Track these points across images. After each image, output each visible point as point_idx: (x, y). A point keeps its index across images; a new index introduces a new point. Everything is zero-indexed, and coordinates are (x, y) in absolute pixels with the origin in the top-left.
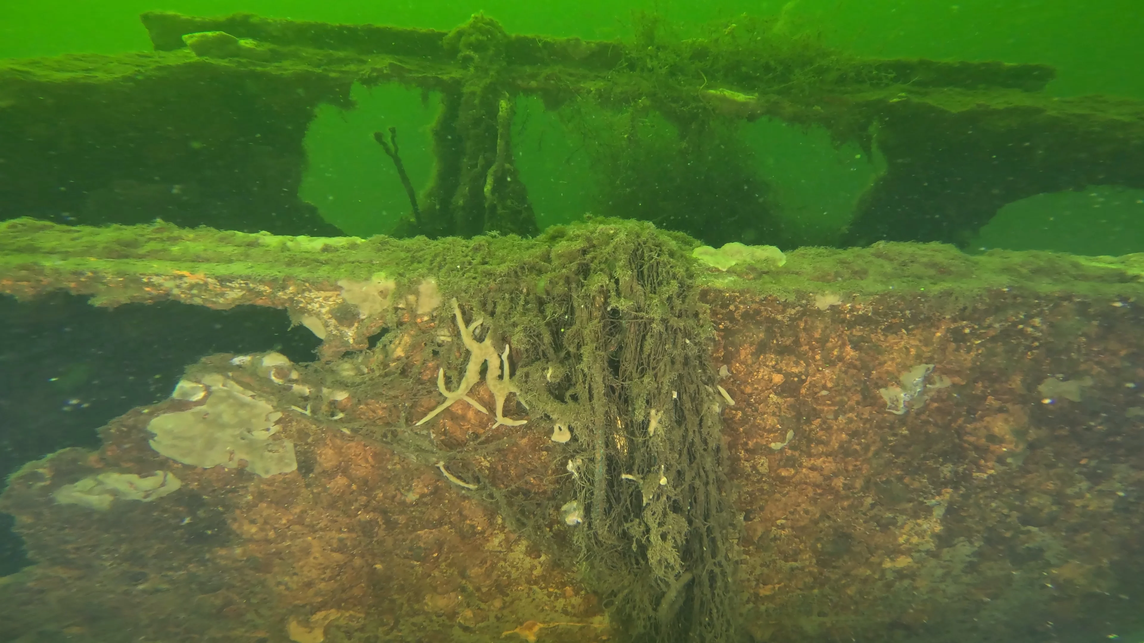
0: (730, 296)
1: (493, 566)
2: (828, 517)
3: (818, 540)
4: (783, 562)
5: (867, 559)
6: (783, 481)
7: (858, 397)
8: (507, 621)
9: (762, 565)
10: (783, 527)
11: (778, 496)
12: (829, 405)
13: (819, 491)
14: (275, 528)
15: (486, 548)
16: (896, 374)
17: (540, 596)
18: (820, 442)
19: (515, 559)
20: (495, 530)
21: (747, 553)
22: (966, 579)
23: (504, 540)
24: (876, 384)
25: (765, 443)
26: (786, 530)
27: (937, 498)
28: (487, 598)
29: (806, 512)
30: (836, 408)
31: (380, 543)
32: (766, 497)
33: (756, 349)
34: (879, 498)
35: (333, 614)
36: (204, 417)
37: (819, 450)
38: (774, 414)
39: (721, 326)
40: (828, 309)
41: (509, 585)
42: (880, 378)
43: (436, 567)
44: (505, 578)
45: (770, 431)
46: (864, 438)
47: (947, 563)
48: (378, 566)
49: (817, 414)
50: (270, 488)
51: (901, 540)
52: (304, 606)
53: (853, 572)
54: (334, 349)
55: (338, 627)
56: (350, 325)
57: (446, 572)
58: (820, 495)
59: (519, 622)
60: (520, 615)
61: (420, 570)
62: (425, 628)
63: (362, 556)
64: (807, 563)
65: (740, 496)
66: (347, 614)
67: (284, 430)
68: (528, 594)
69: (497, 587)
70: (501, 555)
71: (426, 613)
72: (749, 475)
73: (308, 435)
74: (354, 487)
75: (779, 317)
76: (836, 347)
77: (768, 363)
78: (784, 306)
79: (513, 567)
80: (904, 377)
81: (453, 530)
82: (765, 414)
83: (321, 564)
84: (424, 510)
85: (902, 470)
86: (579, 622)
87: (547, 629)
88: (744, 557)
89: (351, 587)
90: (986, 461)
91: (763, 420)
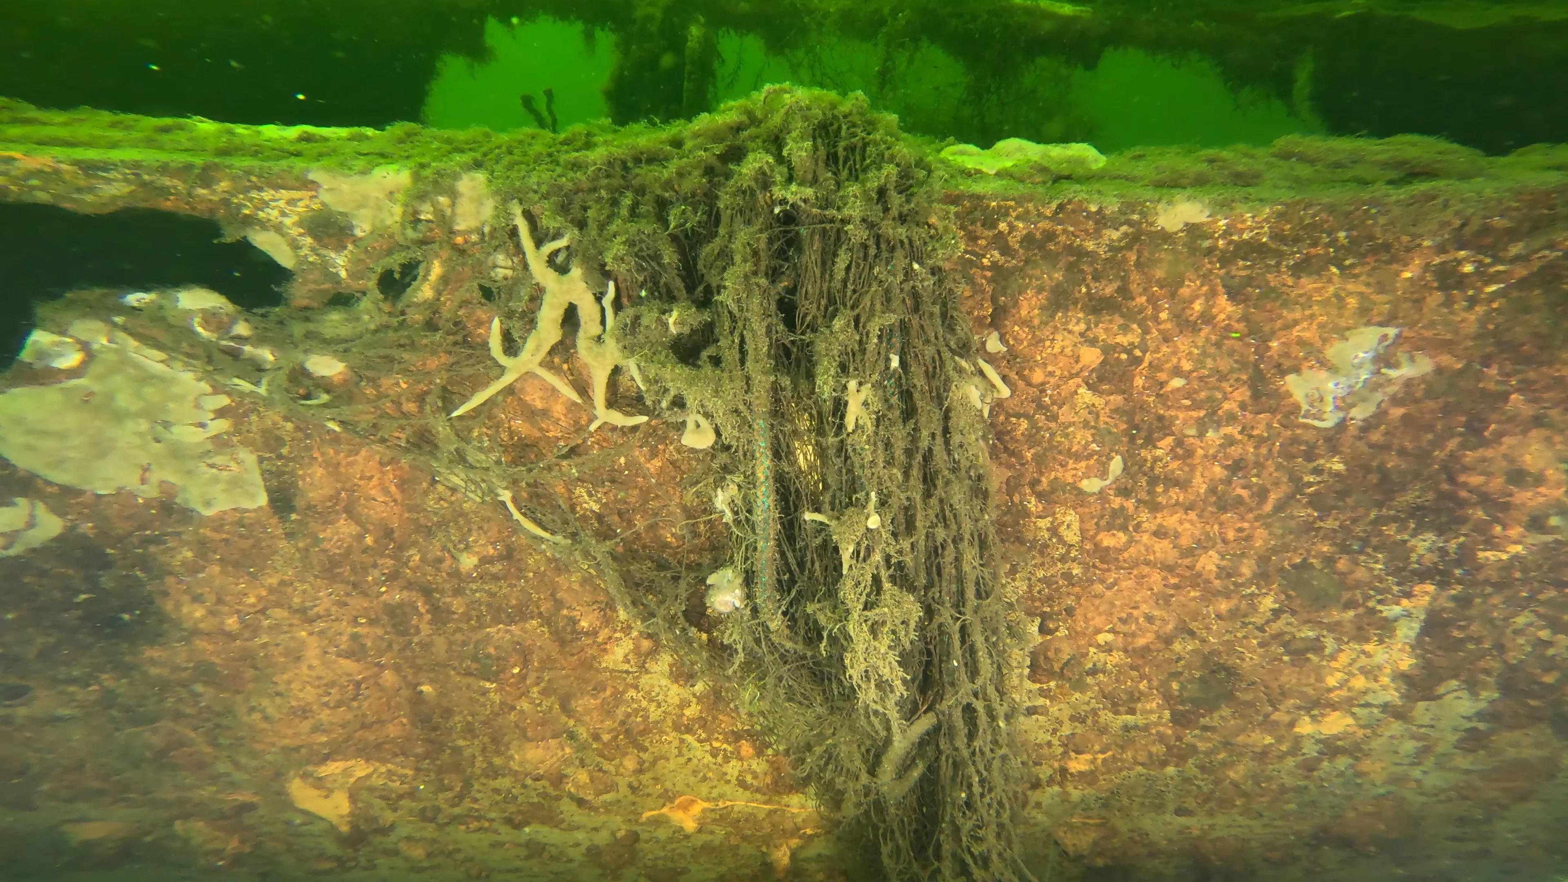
0: (999, 207)
1: (618, 698)
2: (1192, 634)
3: (1176, 675)
4: (1110, 715)
5: (1267, 716)
6: (1104, 555)
7: (1243, 394)
8: (649, 795)
9: (1072, 718)
10: (1108, 649)
11: (1099, 588)
12: (1188, 408)
13: (1173, 581)
14: (238, 612)
15: (604, 665)
16: (1319, 344)
17: (699, 754)
18: (1171, 482)
19: (652, 686)
20: (615, 631)
21: (1043, 693)
22: (1464, 762)
23: (632, 651)
24: (1279, 366)
25: (1070, 480)
26: (1114, 653)
27: (1405, 602)
28: (610, 752)
29: (1150, 619)
30: (1202, 413)
31: (425, 646)
32: (1077, 589)
33: (1048, 299)
34: (1288, 597)
35: (361, 769)
36: (87, 399)
37: (1171, 498)
38: (1086, 425)
39: (985, 261)
40: (1182, 231)
41: (645, 732)
42: (1287, 355)
43: (523, 694)
44: (639, 719)
45: (1078, 457)
46: (1256, 476)
47: (1423, 730)
48: (426, 688)
49: (1164, 426)
50: (217, 536)
51: (1331, 681)
52: (297, 749)
53: (1241, 739)
54: (312, 286)
55: (371, 789)
56: (340, 247)
57: (540, 705)
58: (1176, 587)
59: (667, 797)
60: (668, 785)
61: (496, 698)
62: (515, 798)
63: (397, 669)
64: (1154, 718)
65: (1030, 587)
66: (383, 769)
67: (237, 431)
68: (679, 749)
69: (627, 732)
70: (630, 679)
71: (515, 774)
72: (1046, 546)
73: (280, 442)
74: (369, 540)
75: (1090, 245)
76: (1197, 297)
77: (1070, 327)
78: (1097, 223)
79: (651, 700)
80: (1333, 351)
81: (545, 629)
82: (1069, 426)
83: (320, 678)
84: (494, 589)
85: (1334, 544)
86: (765, 803)
87: (712, 810)
88: (1040, 701)
89: (381, 722)
90: (1505, 527)
91: (1067, 436)
